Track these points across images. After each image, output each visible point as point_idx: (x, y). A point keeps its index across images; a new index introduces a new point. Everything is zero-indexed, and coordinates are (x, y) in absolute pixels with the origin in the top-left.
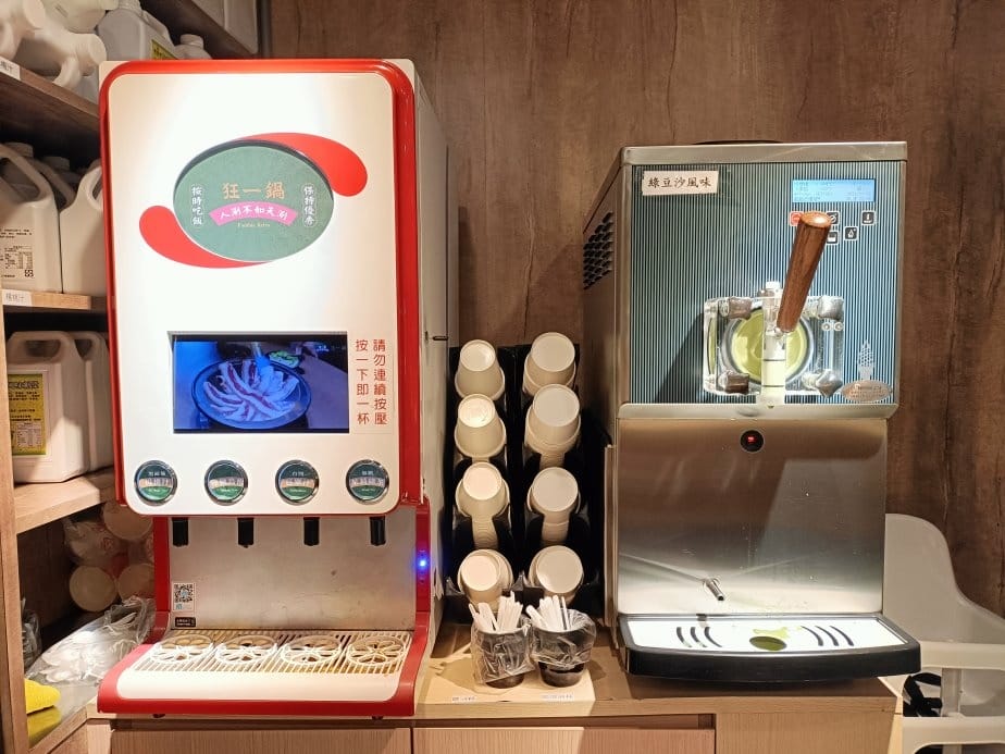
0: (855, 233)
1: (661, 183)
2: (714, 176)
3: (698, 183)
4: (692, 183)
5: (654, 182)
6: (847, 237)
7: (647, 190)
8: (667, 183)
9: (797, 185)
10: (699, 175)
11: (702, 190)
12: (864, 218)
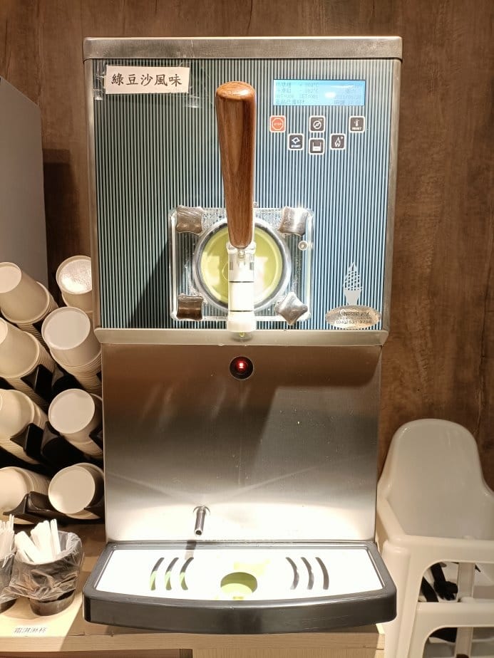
0: (343, 141)
1: (126, 80)
2: (184, 73)
3: (167, 80)
4: (160, 80)
5: (118, 79)
6: (333, 146)
7: (111, 88)
8: (132, 80)
9: (277, 86)
10: (168, 72)
11: (170, 89)
12: (353, 125)
